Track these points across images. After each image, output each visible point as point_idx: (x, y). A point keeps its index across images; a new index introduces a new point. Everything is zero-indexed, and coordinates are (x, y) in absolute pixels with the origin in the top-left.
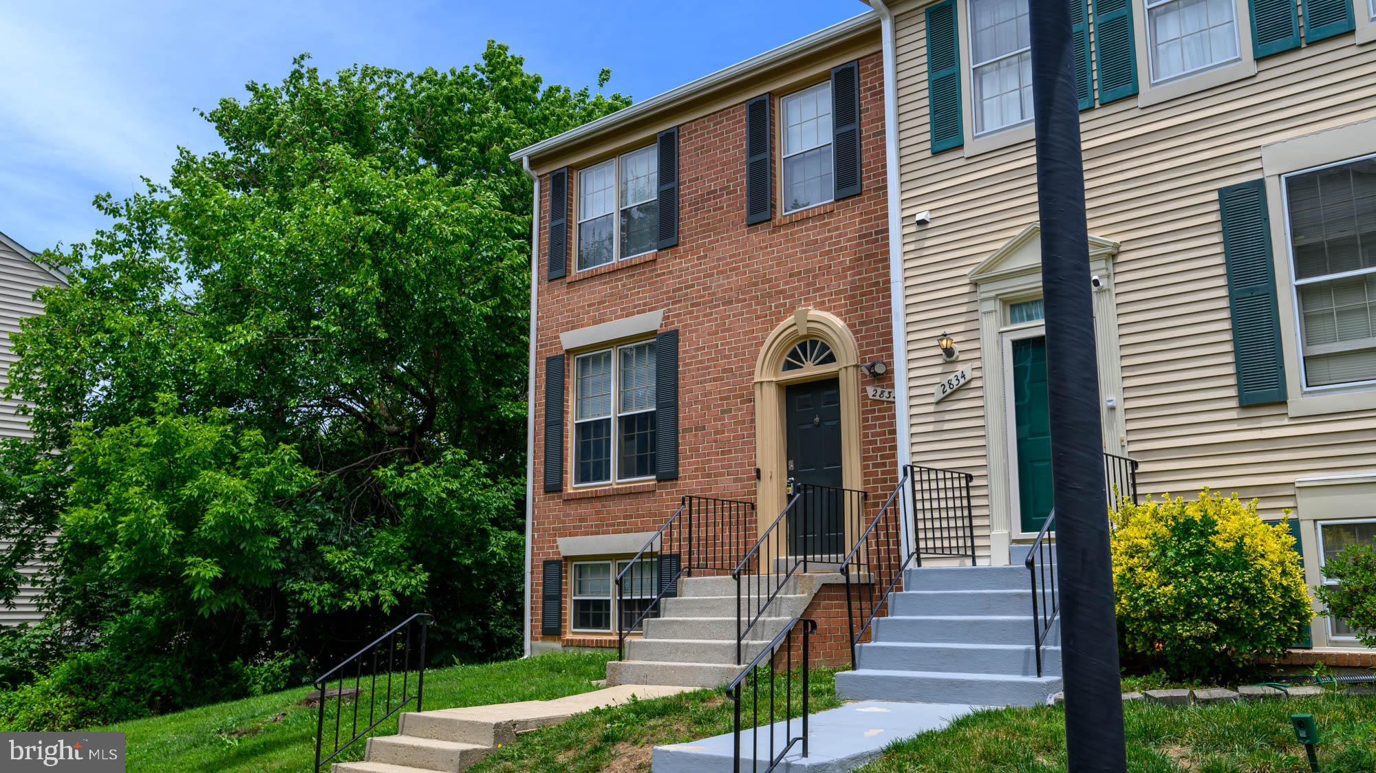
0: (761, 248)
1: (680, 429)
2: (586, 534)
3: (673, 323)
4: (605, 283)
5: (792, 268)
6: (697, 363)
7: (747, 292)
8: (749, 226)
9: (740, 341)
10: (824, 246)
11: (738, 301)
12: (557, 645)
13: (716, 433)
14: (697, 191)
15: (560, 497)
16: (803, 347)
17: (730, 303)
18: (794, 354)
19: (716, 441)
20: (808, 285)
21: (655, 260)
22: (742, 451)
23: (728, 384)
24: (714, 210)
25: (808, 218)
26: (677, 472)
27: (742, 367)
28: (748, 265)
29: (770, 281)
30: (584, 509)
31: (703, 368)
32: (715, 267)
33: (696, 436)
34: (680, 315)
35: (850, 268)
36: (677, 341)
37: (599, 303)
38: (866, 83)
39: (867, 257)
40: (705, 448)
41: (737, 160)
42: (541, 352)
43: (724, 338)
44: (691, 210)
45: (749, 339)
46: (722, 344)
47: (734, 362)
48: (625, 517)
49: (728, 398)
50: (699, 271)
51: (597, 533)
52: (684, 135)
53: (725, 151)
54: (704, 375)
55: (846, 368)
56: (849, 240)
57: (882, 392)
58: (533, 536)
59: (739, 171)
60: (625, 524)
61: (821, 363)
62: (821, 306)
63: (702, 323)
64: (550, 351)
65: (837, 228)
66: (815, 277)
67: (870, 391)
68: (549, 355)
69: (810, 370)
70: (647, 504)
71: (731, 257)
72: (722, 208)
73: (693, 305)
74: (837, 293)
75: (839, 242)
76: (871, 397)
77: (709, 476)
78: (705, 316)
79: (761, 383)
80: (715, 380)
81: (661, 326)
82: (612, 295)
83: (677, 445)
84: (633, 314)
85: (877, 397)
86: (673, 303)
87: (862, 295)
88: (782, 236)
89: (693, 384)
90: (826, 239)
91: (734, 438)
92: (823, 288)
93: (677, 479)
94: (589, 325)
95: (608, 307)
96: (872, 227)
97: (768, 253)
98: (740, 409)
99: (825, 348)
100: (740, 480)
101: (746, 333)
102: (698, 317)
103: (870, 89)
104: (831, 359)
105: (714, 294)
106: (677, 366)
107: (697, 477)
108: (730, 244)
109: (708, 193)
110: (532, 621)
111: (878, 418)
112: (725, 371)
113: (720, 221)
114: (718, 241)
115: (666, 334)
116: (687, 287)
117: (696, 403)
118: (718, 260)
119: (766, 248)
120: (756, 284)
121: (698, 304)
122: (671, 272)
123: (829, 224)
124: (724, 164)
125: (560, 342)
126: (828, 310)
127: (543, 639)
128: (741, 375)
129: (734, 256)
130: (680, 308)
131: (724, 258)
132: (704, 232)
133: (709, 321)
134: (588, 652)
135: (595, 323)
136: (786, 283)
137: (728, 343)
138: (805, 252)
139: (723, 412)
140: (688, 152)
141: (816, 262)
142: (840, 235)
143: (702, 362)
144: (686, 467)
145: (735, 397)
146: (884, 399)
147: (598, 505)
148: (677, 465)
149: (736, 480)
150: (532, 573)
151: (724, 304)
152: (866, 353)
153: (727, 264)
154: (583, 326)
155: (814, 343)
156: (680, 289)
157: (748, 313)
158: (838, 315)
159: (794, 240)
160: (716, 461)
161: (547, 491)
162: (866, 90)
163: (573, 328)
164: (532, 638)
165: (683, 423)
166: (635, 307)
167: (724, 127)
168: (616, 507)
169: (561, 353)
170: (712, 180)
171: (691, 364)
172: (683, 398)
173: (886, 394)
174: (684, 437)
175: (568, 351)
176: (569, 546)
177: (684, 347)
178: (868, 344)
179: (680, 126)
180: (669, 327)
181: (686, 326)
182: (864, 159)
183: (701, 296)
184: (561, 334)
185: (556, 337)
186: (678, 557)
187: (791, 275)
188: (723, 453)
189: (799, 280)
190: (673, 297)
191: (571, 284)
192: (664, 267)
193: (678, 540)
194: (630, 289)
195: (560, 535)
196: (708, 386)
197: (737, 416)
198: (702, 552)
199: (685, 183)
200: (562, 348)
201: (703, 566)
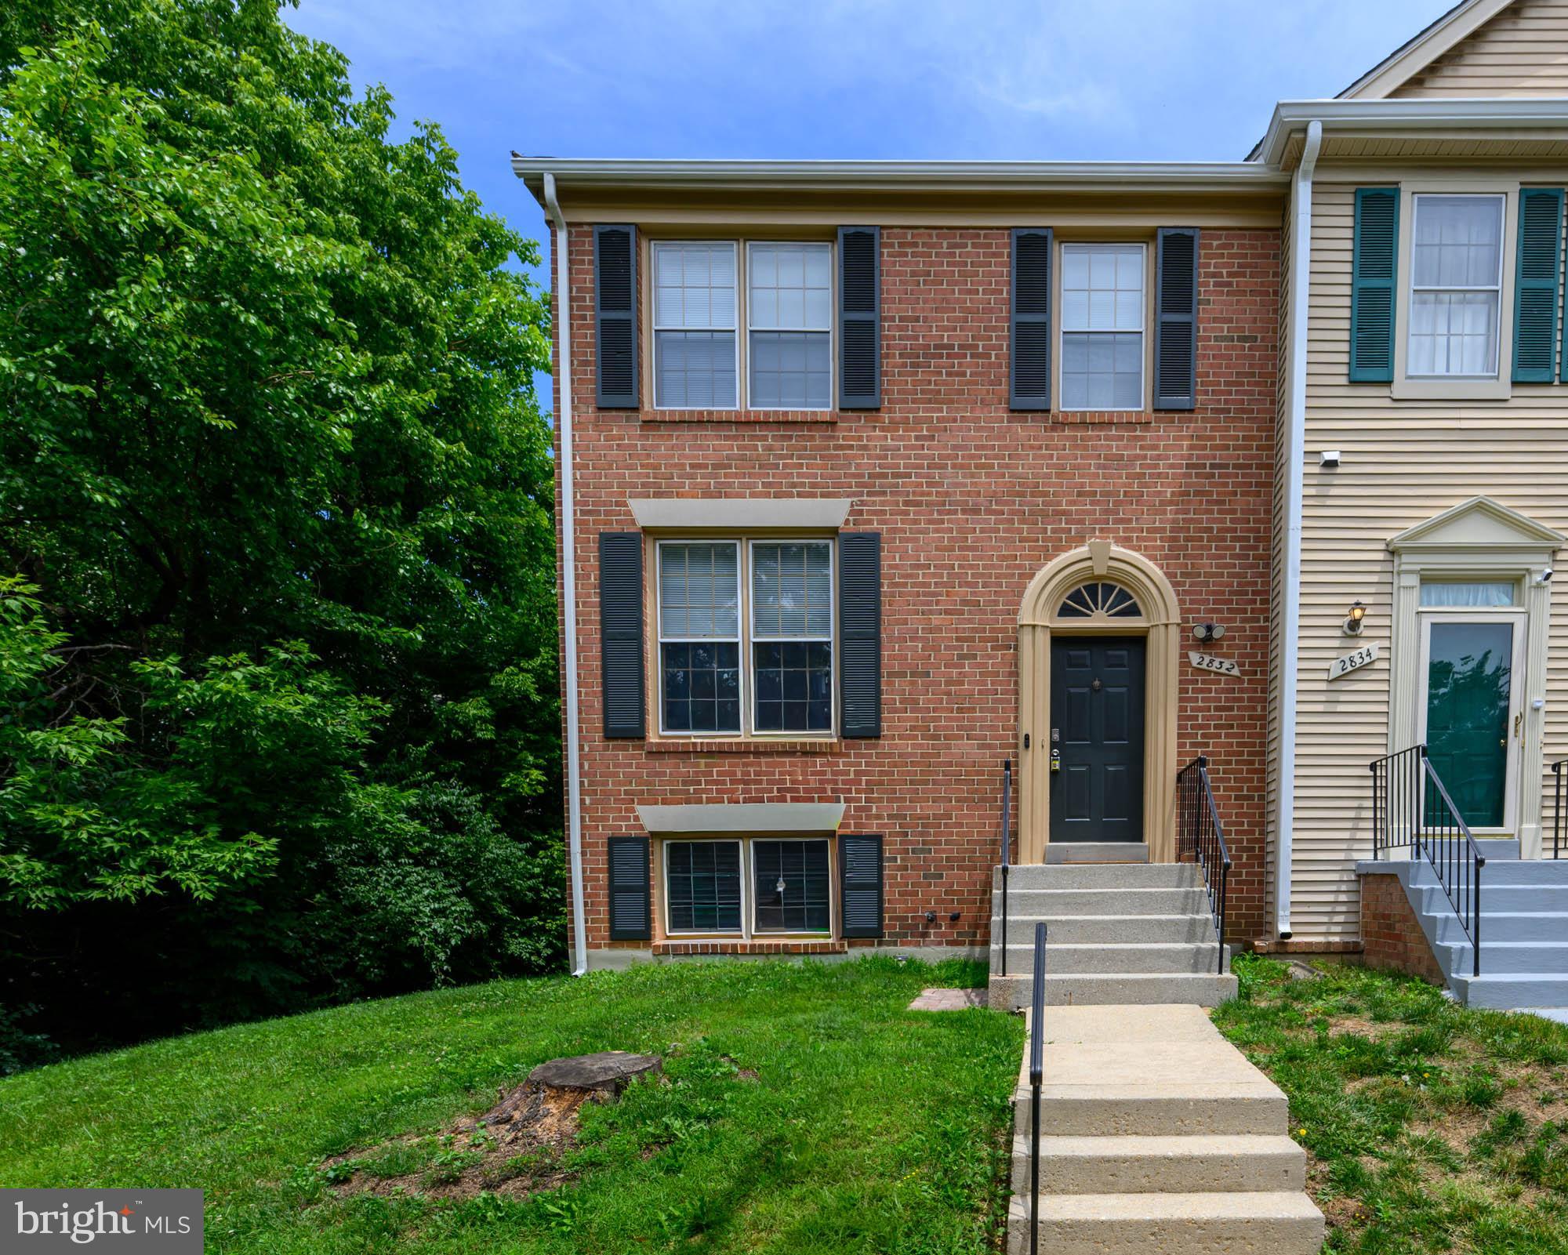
0: (1032, 448)
1: (884, 671)
3: (870, 522)
4: (727, 438)
5: (1083, 485)
6: (914, 585)
7: (1006, 503)
8: (1012, 411)
9: (993, 566)
10: (1133, 466)
11: (989, 512)
12: (643, 954)
13: (949, 683)
14: (916, 338)
15: (638, 749)
16: (1092, 590)
17: (977, 512)
18: (1076, 597)
19: (949, 693)
20: (1107, 512)
21: (832, 424)
22: (994, 710)
23: (970, 621)
24: (949, 374)
25: (1111, 423)
26: (878, 728)
27: (996, 603)
28: (1008, 466)
29: (1045, 494)
30: (692, 768)
31: (925, 594)
32: (948, 457)
33: (913, 683)
34: (884, 512)
35: (1171, 503)
36: (879, 550)
37: (715, 466)
38: (1208, 265)
39: (1197, 493)
40: (929, 701)
41: (991, 311)
42: (586, 522)
43: (965, 558)
44: (904, 365)
45: (1008, 567)
46: (960, 566)
47: (983, 594)
49: (971, 640)
50: (917, 457)
52: (892, 245)
53: (970, 292)
54: (929, 603)
55: (1166, 625)
56: (1172, 467)
57: (1211, 662)
58: (582, 801)
59: (994, 329)
61: (1116, 614)
62: (1126, 542)
63: (925, 531)
64: (607, 523)
65: (1155, 447)
66: (1117, 503)
67: (1194, 657)
68: (602, 528)
69: (1100, 620)
71: (977, 448)
72: (964, 374)
73: (907, 503)
74: (1149, 531)
75: (1156, 466)
76: (1194, 664)
77: (936, 738)
78: (930, 522)
79: (1034, 627)
80: (947, 612)
81: (847, 522)
82: (743, 458)
83: (878, 692)
84: (790, 495)
85: (1204, 666)
86: (869, 494)
87: (1187, 539)
88: (1067, 438)
89: (909, 612)
90: (1137, 457)
91: (980, 692)
92: (1130, 521)
93: (878, 737)
95: (736, 475)
96: (1206, 457)
97: (1043, 457)
98: (990, 657)
99: (1124, 596)
100: (989, 747)
101: (1003, 558)
102: (916, 522)
103: (1214, 275)
104: (1133, 611)
105: (947, 494)
106: (880, 585)
107: (915, 737)
108: (978, 429)
109: (936, 347)
110: (586, 921)
111: (1202, 691)
112: (965, 602)
113: (961, 392)
114: (955, 420)
115: (859, 537)
116: (896, 476)
117: (912, 639)
118: (955, 447)
119: (1040, 448)
120: (1022, 494)
121: (918, 504)
122: (865, 448)
123: (1143, 438)
124: (969, 310)
125: (629, 513)
126: (1137, 549)
127: (610, 947)
128: (993, 612)
129: (983, 447)
130: (883, 503)
131: (966, 448)
132: (930, 401)
133: (937, 531)
135: (707, 494)
136: (1073, 503)
137: (971, 567)
138: (1105, 467)
139: (961, 657)
140: (899, 273)
141: (1120, 483)
142: (1159, 457)
143: (924, 585)
144: (895, 722)
145: (983, 641)
146: (1213, 669)
148: (878, 719)
149: (981, 747)
150: (583, 854)
151: (964, 512)
152: (1189, 611)
153: (972, 457)
154: (679, 495)
155: (1109, 588)
156: (884, 476)
157: (1006, 530)
158: (1152, 558)
159: (1086, 448)
160: (948, 720)
161: (612, 734)
162: (1207, 275)
163: (657, 495)
164: (589, 945)
165: (889, 664)
166: (794, 485)
167: (968, 254)
169: (632, 530)
170: (946, 329)
171: (904, 585)
172: (889, 631)
173: (1216, 664)
174: (891, 683)
175: (647, 530)
176: (659, 819)
177: (889, 560)
178: (1192, 602)
179: (883, 227)
180: (862, 528)
181: (894, 530)
182: (1200, 366)
183: (923, 494)
184: (630, 502)
185: (618, 504)
186: (878, 839)
187: (1079, 494)
188: (960, 710)
189: (1092, 503)
190: (869, 485)
191: (650, 424)
192: (853, 438)
193: (878, 817)
194: (782, 457)
195: (642, 802)
196: (936, 620)
197: (985, 665)
198: (922, 834)
199: (893, 319)
200: (633, 522)
201: (922, 851)
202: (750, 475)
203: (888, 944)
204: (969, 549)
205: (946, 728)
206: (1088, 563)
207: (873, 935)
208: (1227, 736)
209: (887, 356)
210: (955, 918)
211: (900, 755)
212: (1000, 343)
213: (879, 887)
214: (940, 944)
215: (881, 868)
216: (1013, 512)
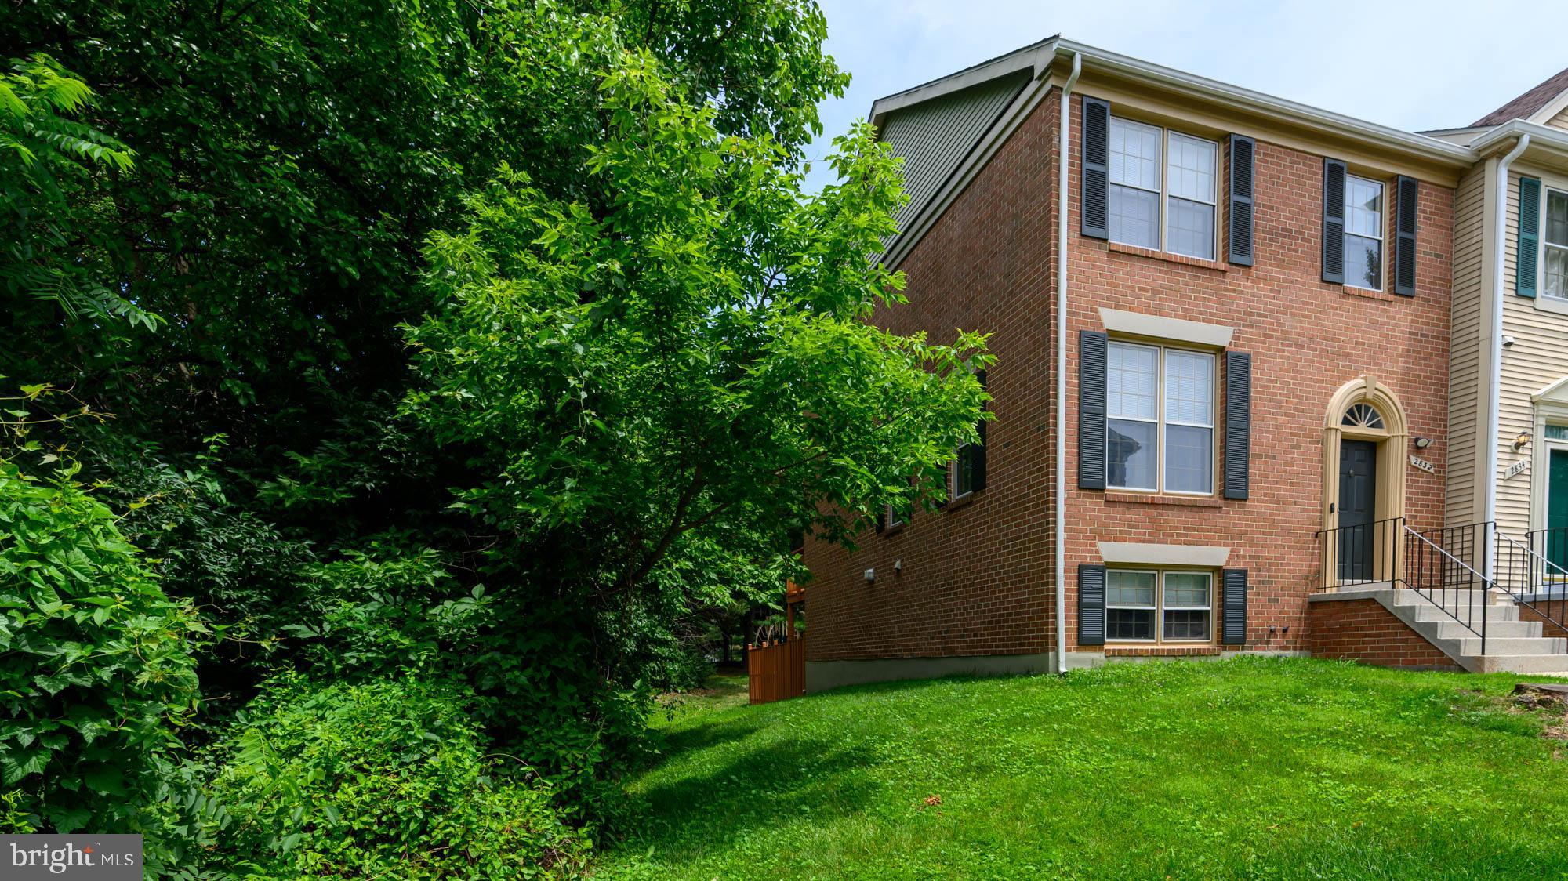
0: (1332, 308)
1: (1251, 453)
2: (1138, 541)
3: (1243, 346)
4: (1161, 272)
5: (1358, 337)
6: (1268, 393)
7: (1318, 344)
8: (1323, 281)
9: (1311, 386)
10: (1383, 328)
11: (1309, 348)
12: (1098, 656)
13: (1286, 464)
14: (1272, 221)
15: (1101, 497)
16: (1359, 407)
17: (1302, 347)
18: (1350, 412)
19: (1285, 472)
20: (1370, 357)
21: (1220, 272)
22: (1310, 486)
23: (1298, 422)
24: (1289, 249)
26: (1246, 493)
27: (1312, 411)
28: (1319, 318)
29: (1339, 341)
30: (1133, 514)
31: (1274, 400)
32: (1288, 306)
33: (1266, 463)
34: (1251, 340)
35: (1402, 356)
36: (1248, 367)
37: (1153, 291)
38: (1421, 204)
39: (1414, 351)
40: (1275, 476)
41: (1313, 211)
42: (1070, 321)
43: (1295, 378)
44: (1265, 239)
45: (1319, 387)
46: (1293, 383)
47: (1305, 405)
48: (1188, 529)
49: (1298, 435)
50: (1271, 304)
51: (1152, 542)
52: (1260, 153)
53: (1301, 195)
54: (1276, 407)
55: (1403, 436)
56: (1402, 332)
57: (1420, 463)
59: (1314, 223)
60: (1186, 536)
61: (1372, 426)
62: (1383, 378)
63: (1274, 357)
64: (1084, 323)
65: (1394, 317)
66: (1375, 352)
67: (1414, 458)
68: (1081, 327)
69: (1362, 429)
70: (1212, 519)
71: (1304, 303)
72: (1297, 251)
73: (1265, 335)
74: (1393, 372)
75: (1395, 331)
76: (1414, 463)
77: (1278, 502)
78: (1277, 350)
79: (1332, 429)
80: (1286, 415)
81: (1230, 343)
82: (1170, 288)
83: (1247, 467)
84: (1198, 320)
85: (1418, 465)
86: (1244, 326)
87: (1409, 380)
88: (1351, 304)
89: (1265, 412)
90: (1385, 323)
91: (1302, 473)
92: (1381, 364)
93: (1245, 500)
94: (1140, 312)
95: (1166, 300)
96: (1418, 328)
97: (1338, 315)
98: (1309, 448)
99: (1377, 413)
100: (1307, 511)
101: (1317, 381)
102: (1269, 349)
103: (1423, 212)
104: (1378, 425)
105: (1287, 332)
106: (1250, 391)
107: (1266, 501)
108: (1304, 290)
109: (1283, 229)
110: (1066, 630)
111: (1417, 481)
112: (1296, 409)
113: (1295, 263)
114: (1292, 282)
115: (1237, 355)
116: (1259, 315)
117: (1267, 431)
118: (1292, 301)
119: (1337, 308)
120: (1326, 339)
122: (1242, 292)
123: (1386, 309)
124: (1299, 208)
125: (1099, 318)
126: (1389, 384)
127: (1078, 650)
128: (1311, 418)
129: (1307, 303)
130: (1251, 333)
131: (1297, 302)
132: (1278, 266)
133: (1282, 357)
134: (1139, 662)
135: (1148, 311)
136: (1353, 348)
137: (1300, 385)
138: (1369, 327)
139: (1294, 447)
140: (1263, 174)
141: (1377, 338)
142: (1396, 324)
143: (1274, 394)
144: (1255, 490)
145: (1305, 436)
146: (1421, 467)
147: (1154, 513)
148: (1247, 487)
149: (1304, 510)
150: (1064, 578)
151: (1296, 346)
152: (1412, 427)
153: (1301, 309)
154: (1131, 309)
155: (1367, 409)
156: (1252, 314)
157: (1318, 362)
158: (1396, 391)
159: (1359, 312)
160: (1286, 490)
161: (1083, 487)
162: (1420, 211)
163: (1117, 307)
164: (1068, 650)
165: (1254, 449)
166: (1201, 313)
167: (1300, 169)
168: (1174, 517)
169: (1101, 331)
170: (1288, 218)
171: (1263, 393)
172: (1254, 424)
173: (1423, 464)
174: (1253, 462)
175: (1110, 332)
176: (1111, 551)
177: (1257, 375)
178: (1411, 422)
179: (1257, 140)
180: (1239, 349)
181: (1257, 353)
182: (1418, 269)
183: (1274, 330)
184: (1100, 309)
185: (1092, 310)
186: (1244, 573)
187: (1357, 343)
188: (1292, 484)
189: (1363, 350)
190: (1243, 320)
191: (1115, 253)
192: (1235, 285)
193: (1244, 557)
194: (1193, 291)
195: (1101, 540)
196: (1281, 419)
197: (1304, 454)
198: (1268, 570)
199: (1259, 205)
200: (1102, 325)
201: (1268, 582)
202: (1175, 302)
203: (1248, 648)
204: (1297, 372)
205: (1284, 496)
206: (1363, 390)
207: (1239, 643)
208: (1427, 512)
209: (1256, 230)
210: (1285, 631)
211: (1258, 514)
212: (1315, 233)
213: (1244, 608)
214: (1276, 649)
215: (1245, 594)
216: (1322, 350)
